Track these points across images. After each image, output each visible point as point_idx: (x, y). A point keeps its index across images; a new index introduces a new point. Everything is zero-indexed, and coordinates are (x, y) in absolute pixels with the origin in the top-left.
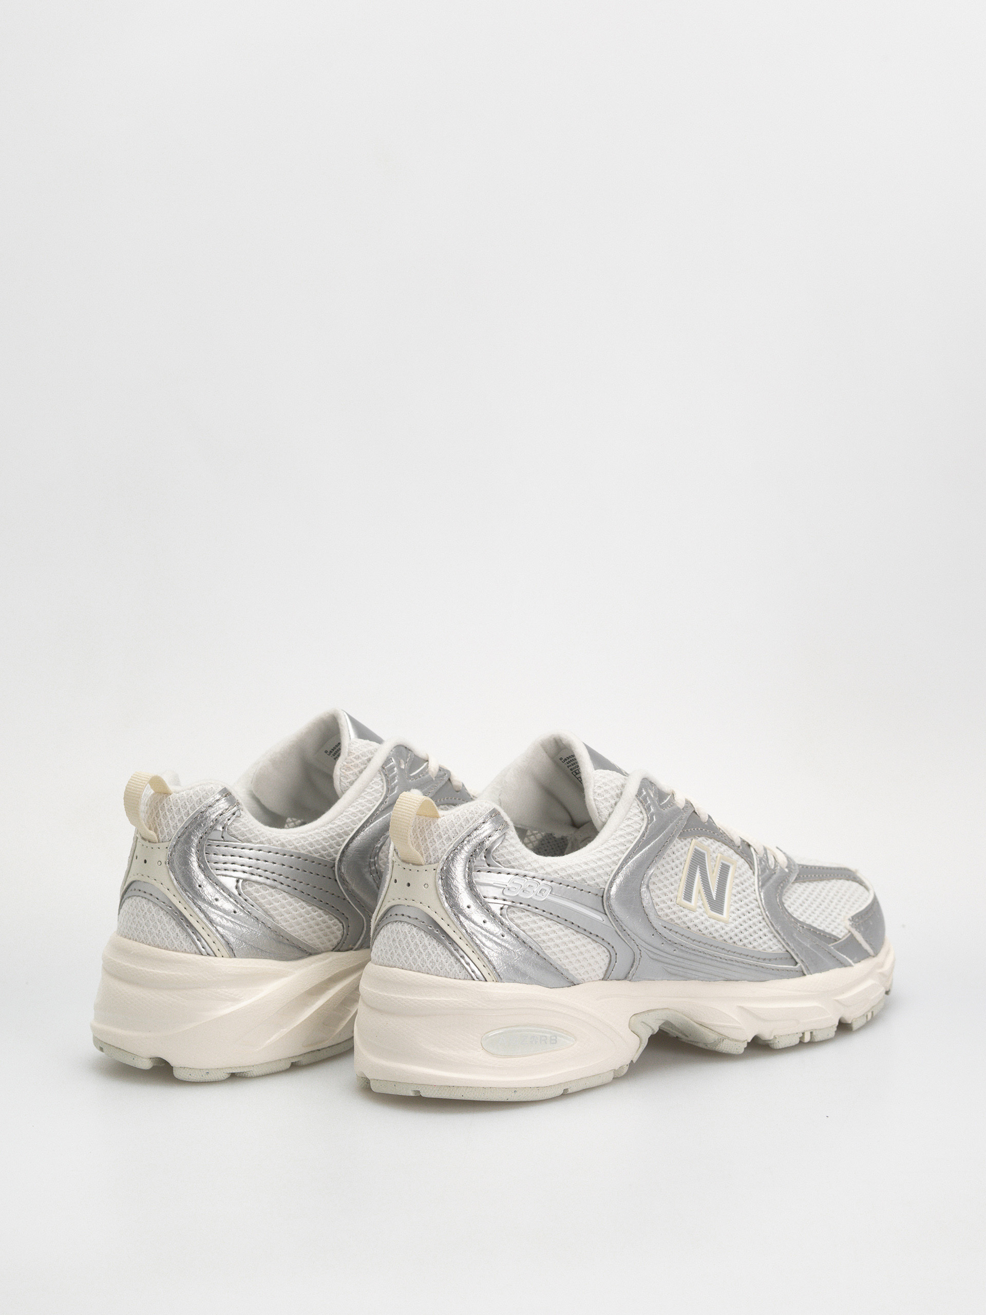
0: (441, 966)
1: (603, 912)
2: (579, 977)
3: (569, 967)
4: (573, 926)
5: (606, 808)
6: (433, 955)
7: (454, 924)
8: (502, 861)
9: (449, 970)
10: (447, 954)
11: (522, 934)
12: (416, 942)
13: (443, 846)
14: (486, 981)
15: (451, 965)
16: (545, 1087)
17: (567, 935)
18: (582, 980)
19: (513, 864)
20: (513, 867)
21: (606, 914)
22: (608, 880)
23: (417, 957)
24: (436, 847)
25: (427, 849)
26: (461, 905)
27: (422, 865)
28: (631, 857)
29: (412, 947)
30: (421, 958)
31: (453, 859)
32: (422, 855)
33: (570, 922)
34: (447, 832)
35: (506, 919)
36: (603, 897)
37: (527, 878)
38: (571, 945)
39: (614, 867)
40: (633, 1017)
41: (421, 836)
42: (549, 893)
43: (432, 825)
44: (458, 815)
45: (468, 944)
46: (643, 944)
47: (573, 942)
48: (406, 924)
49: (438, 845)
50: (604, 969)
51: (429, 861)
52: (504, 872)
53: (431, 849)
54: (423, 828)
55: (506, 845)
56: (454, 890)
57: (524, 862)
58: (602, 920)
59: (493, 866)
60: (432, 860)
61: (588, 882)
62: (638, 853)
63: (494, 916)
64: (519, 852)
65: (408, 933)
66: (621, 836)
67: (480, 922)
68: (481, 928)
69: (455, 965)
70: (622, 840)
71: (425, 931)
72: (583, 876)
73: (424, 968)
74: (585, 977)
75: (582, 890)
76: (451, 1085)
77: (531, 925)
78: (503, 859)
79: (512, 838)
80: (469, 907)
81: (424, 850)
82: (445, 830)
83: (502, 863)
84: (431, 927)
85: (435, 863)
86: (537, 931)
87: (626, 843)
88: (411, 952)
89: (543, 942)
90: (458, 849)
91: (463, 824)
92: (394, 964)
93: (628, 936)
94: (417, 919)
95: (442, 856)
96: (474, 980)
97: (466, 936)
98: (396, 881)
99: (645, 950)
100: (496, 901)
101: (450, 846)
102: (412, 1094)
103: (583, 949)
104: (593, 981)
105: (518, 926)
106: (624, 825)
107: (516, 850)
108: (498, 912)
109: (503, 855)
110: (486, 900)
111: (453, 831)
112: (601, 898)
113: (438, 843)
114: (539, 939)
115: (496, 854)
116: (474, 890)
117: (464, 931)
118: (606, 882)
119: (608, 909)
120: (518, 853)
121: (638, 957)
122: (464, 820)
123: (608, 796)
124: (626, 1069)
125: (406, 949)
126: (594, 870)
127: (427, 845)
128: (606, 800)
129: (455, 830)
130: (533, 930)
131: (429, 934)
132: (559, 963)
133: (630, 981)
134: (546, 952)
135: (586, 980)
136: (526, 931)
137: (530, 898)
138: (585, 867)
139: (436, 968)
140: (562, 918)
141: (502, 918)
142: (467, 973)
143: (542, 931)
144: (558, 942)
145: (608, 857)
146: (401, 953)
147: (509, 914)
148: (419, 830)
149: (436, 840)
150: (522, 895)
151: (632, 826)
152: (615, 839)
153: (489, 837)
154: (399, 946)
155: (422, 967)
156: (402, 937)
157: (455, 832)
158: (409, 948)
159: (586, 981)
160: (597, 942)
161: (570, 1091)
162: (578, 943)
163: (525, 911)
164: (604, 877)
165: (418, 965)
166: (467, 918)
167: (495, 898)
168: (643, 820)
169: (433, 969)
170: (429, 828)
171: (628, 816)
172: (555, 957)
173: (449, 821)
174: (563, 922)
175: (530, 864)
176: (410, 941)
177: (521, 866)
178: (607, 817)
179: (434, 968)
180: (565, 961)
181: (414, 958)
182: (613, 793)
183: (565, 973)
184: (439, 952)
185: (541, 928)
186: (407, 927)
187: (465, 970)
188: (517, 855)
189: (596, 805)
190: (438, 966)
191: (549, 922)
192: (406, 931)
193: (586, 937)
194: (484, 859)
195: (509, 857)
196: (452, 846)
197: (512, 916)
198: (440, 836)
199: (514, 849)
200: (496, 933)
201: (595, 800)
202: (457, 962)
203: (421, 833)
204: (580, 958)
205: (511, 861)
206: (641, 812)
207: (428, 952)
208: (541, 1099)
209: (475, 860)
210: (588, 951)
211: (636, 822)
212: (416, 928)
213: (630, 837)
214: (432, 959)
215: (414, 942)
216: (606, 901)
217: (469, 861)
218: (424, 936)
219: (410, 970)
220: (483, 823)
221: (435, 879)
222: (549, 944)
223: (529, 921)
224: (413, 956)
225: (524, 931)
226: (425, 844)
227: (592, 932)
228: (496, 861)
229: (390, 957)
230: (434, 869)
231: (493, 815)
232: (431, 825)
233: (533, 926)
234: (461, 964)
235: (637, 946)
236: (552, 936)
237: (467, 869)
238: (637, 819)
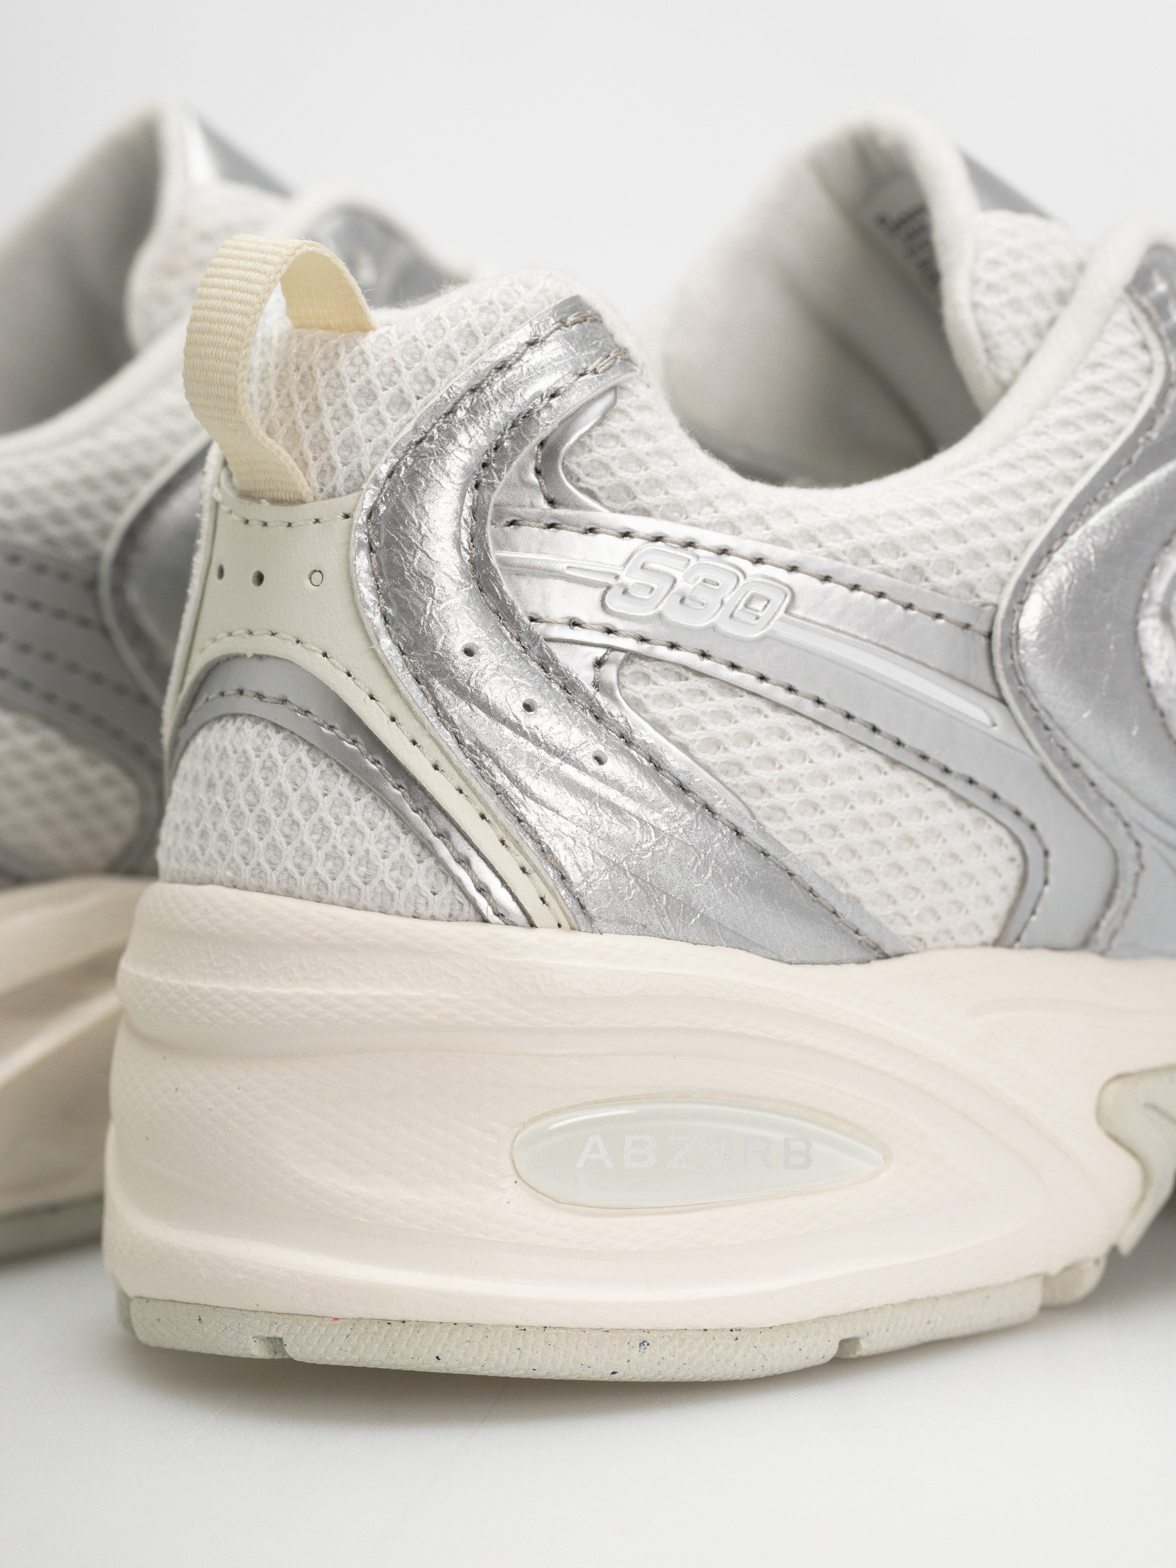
0: (363, 869)
1: (993, 692)
2: (904, 930)
3: (862, 890)
4: (876, 740)
5: (1017, 333)
6: (337, 831)
7: (416, 717)
8: (601, 488)
9: (393, 887)
10: (389, 827)
11: (675, 759)
12: (280, 785)
13: (380, 428)
14: (532, 925)
15: (401, 865)
16: (761, 1330)
17: (851, 770)
18: (915, 942)
19: (645, 500)
20: (646, 512)
21: (1003, 701)
22: (1010, 574)
23: (283, 840)
24: (353, 434)
25: (321, 444)
26: (439, 645)
27: (302, 502)
28: (1099, 497)
29: (267, 805)
30: (296, 843)
31: (413, 475)
32: (304, 466)
33: (865, 724)
34: (395, 378)
35: (614, 699)
36: (989, 636)
37: (699, 552)
38: (868, 809)
39: (1034, 530)
40: (1115, 1087)
41: (302, 398)
42: (781, 613)
43: (343, 354)
44: (438, 318)
45: (463, 786)
46: (1150, 821)
47: (874, 797)
48: (248, 724)
49: (359, 425)
50: (1002, 904)
51: (328, 488)
52: (610, 531)
53: (336, 441)
54: (310, 368)
55: (617, 431)
56: (415, 588)
57: (685, 494)
58: (986, 720)
59: (567, 506)
60: (339, 480)
61: (936, 579)
62: (1129, 485)
63: (569, 686)
64: (670, 457)
65: (252, 753)
66: (1065, 423)
67: (516, 710)
68: (516, 728)
69: (414, 864)
70: (1069, 437)
71: (311, 746)
72: (916, 557)
73: (306, 878)
74: (928, 929)
75: (909, 606)
76: (396, 1314)
77: (710, 727)
78: (606, 481)
79: (642, 408)
80: (469, 652)
81: (312, 445)
82: (388, 370)
83: (601, 495)
84: (331, 728)
85: (348, 493)
86: (734, 749)
87: (1082, 449)
88: (263, 821)
89: (757, 792)
90: (431, 439)
91: (456, 347)
92: (207, 871)
93: (1089, 789)
94: (284, 701)
95: (373, 466)
96: (485, 920)
97: (458, 755)
98: (221, 573)
99: (1154, 842)
100: (577, 634)
101: (402, 427)
102: (258, 1351)
103: (915, 826)
104: (958, 946)
105: (660, 727)
106: (1078, 386)
107: (660, 453)
108: (585, 676)
109: (606, 466)
110: (538, 628)
111: (415, 376)
112: (983, 641)
113: (359, 419)
114: (743, 780)
115: (580, 463)
116: (492, 592)
117: (451, 741)
118: (1003, 584)
119: (1009, 681)
120: (666, 462)
121: (1129, 867)
122: (460, 333)
123: (1023, 292)
124: (1091, 1277)
125: (247, 813)
126: (956, 535)
127: (322, 427)
128: (1015, 304)
129: (426, 370)
130: (718, 745)
131: (326, 756)
132: (824, 871)
133: (1103, 953)
134: (771, 827)
135: (928, 939)
136: (693, 747)
137: (706, 629)
138: (924, 524)
139: (348, 878)
140: (835, 710)
141: (599, 697)
142: (460, 897)
143: (753, 750)
144: (816, 792)
145: (1013, 492)
146: (230, 830)
147: (627, 684)
148: (296, 377)
149: (354, 408)
150: (677, 616)
151: (1106, 391)
152: (1043, 433)
153: (553, 396)
154: (223, 803)
155: (297, 876)
156: (233, 771)
157: (423, 378)
158: (257, 810)
159: (930, 944)
160: (970, 805)
161: (866, 1347)
162: (895, 803)
163: (690, 675)
164: (994, 564)
165: (286, 869)
166: (461, 691)
167: (575, 624)
168: (1149, 371)
169: (336, 884)
170: (332, 366)
171: (1094, 357)
172: (806, 848)
173: (405, 338)
174: (838, 721)
175: (710, 504)
176: (260, 782)
177: (677, 511)
178: (1017, 364)
179: (341, 878)
180: (845, 867)
181: (273, 846)
182: (1046, 286)
183: (847, 912)
184: (358, 819)
185: (750, 739)
186: (250, 730)
187: (450, 887)
188: (660, 469)
189: (979, 324)
190: (353, 871)
191: (782, 719)
192: (249, 747)
193: (930, 785)
194: (532, 477)
195: (628, 476)
196: (409, 427)
197: (639, 689)
198: (368, 394)
199: (648, 446)
200: (574, 750)
201: (975, 306)
202: (424, 854)
203: (302, 388)
204: (906, 856)
205: (637, 490)
206: (1145, 347)
207: (321, 820)
208: (748, 1374)
209: (496, 481)
210: (935, 834)
211: (1122, 377)
212: (281, 735)
213: (1098, 429)
214: (334, 847)
215: (273, 785)
216: (1003, 650)
217: (477, 486)
218: (307, 761)
219: (260, 890)
220: (531, 344)
221: (348, 550)
222: (781, 798)
223: (704, 713)
224: (267, 839)
225: (684, 747)
226: (315, 426)
227: (951, 766)
228: (581, 489)
229: (197, 848)
230: (347, 516)
231: (571, 319)
232: (337, 355)
233: (719, 729)
234: (439, 861)
235: (1126, 825)
236: (794, 769)
237: (466, 513)
238: (1126, 366)
